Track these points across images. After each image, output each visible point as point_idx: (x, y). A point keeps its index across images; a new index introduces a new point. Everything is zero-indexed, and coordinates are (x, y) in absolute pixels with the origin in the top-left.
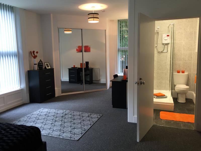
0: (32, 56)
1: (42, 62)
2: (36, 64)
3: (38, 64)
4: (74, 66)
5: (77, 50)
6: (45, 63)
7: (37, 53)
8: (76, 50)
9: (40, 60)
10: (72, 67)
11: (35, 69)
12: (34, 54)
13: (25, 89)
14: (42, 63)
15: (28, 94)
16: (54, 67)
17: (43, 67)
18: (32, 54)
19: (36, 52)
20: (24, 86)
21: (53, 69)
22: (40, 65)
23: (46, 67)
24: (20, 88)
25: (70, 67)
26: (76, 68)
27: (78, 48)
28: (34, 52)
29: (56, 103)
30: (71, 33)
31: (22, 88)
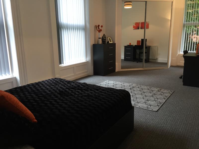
0: (97, 30)
1: (105, 36)
2: (100, 38)
3: (102, 39)
4: (130, 44)
5: (134, 27)
6: (108, 38)
7: (102, 26)
8: (132, 27)
9: (104, 34)
10: (128, 45)
11: (99, 43)
12: (99, 28)
13: (90, 62)
14: (105, 38)
15: (93, 67)
16: (116, 42)
17: (106, 41)
18: (97, 28)
19: (100, 26)
20: (89, 59)
21: (115, 44)
22: (104, 39)
23: (108, 42)
24: (85, 60)
25: (126, 45)
26: (132, 45)
27: (135, 25)
28: (99, 26)
29: (119, 77)
30: (131, 7)
31: (87, 61)
